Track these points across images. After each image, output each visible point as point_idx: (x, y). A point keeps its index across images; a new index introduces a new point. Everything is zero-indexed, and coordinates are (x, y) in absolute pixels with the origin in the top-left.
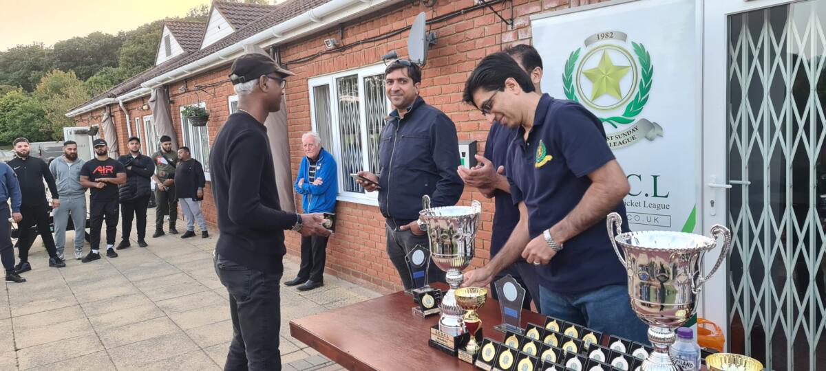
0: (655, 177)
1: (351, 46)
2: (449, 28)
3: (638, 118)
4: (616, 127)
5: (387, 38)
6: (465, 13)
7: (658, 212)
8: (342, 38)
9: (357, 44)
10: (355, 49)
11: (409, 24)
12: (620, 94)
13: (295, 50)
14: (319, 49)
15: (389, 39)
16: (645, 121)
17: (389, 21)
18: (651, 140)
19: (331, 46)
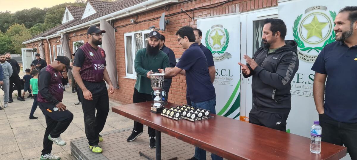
0: (229, 70)
1: (140, 22)
2: (174, 18)
3: (225, 52)
4: (219, 54)
5: (153, 20)
6: (179, 14)
7: (230, 81)
8: (137, 19)
9: (142, 22)
10: (141, 23)
11: (160, 16)
12: (220, 44)
13: (120, 22)
14: (128, 23)
15: (154, 21)
16: (227, 53)
17: (153, 14)
18: (228, 59)
19: (133, 22)
